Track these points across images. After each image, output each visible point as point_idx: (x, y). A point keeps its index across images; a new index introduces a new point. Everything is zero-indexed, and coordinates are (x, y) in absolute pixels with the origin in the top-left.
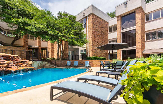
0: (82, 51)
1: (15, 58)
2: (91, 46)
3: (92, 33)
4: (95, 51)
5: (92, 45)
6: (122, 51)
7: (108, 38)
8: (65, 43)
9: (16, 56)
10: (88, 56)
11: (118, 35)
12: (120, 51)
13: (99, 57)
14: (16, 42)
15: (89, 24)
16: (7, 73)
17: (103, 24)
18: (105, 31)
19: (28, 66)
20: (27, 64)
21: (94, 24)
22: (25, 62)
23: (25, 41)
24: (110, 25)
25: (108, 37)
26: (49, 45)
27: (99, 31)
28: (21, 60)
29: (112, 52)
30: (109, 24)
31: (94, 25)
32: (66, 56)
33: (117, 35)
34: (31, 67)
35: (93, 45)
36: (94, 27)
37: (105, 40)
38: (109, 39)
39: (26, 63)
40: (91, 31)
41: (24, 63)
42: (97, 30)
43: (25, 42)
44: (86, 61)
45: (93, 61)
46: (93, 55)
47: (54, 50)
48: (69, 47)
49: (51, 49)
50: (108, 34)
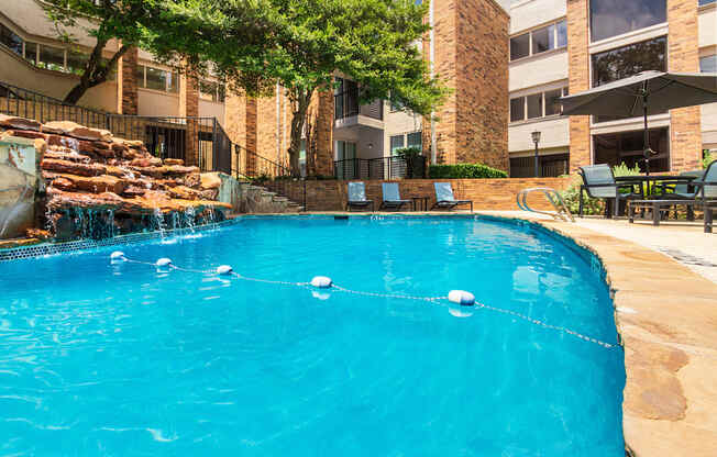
0: (396, 140)
1: (131, 151)
2: (447, 116)
3: (454, 54)
4: (464, 137)
5: (453, 110)
6: (594, 136)
7: (507, 85)
8: (320, 102)
9: (134, 142)
10: (434, 160)
11: (573, 62)
12: (587, 139)
13: (485, 167)
14: (86, 93)
15: (435, 13)
16: (127, 223)
17: (490, 20)
18: (496, 54)
19: (200, 197)
20: (196, 187)
21: (462, 16)
22: (181, 174)
23: (125, 94)
24: (515, 28)
25: (507, 80)
26: (231, 118)
27: (478, 48)
28: (158, 165)
29: (534, 148)
30: (512, 20)
31: (461, 20)
32: (325, 162)
33: (571, 65)
34: (215, 200)
35: (457, 113)
36: (460, 29)
37: (498, 94)
38: (511, 88)
39: (188, 180)
40: (451, 47)
41: (180, 181)
42: (471, 43)
43: (127, 98)
44: (436, 184)
45: (467, 182)
46: (460, 158)
47: (259, 137)
48: (338, 121)
49: (244, 136)
50: (507, 69)
